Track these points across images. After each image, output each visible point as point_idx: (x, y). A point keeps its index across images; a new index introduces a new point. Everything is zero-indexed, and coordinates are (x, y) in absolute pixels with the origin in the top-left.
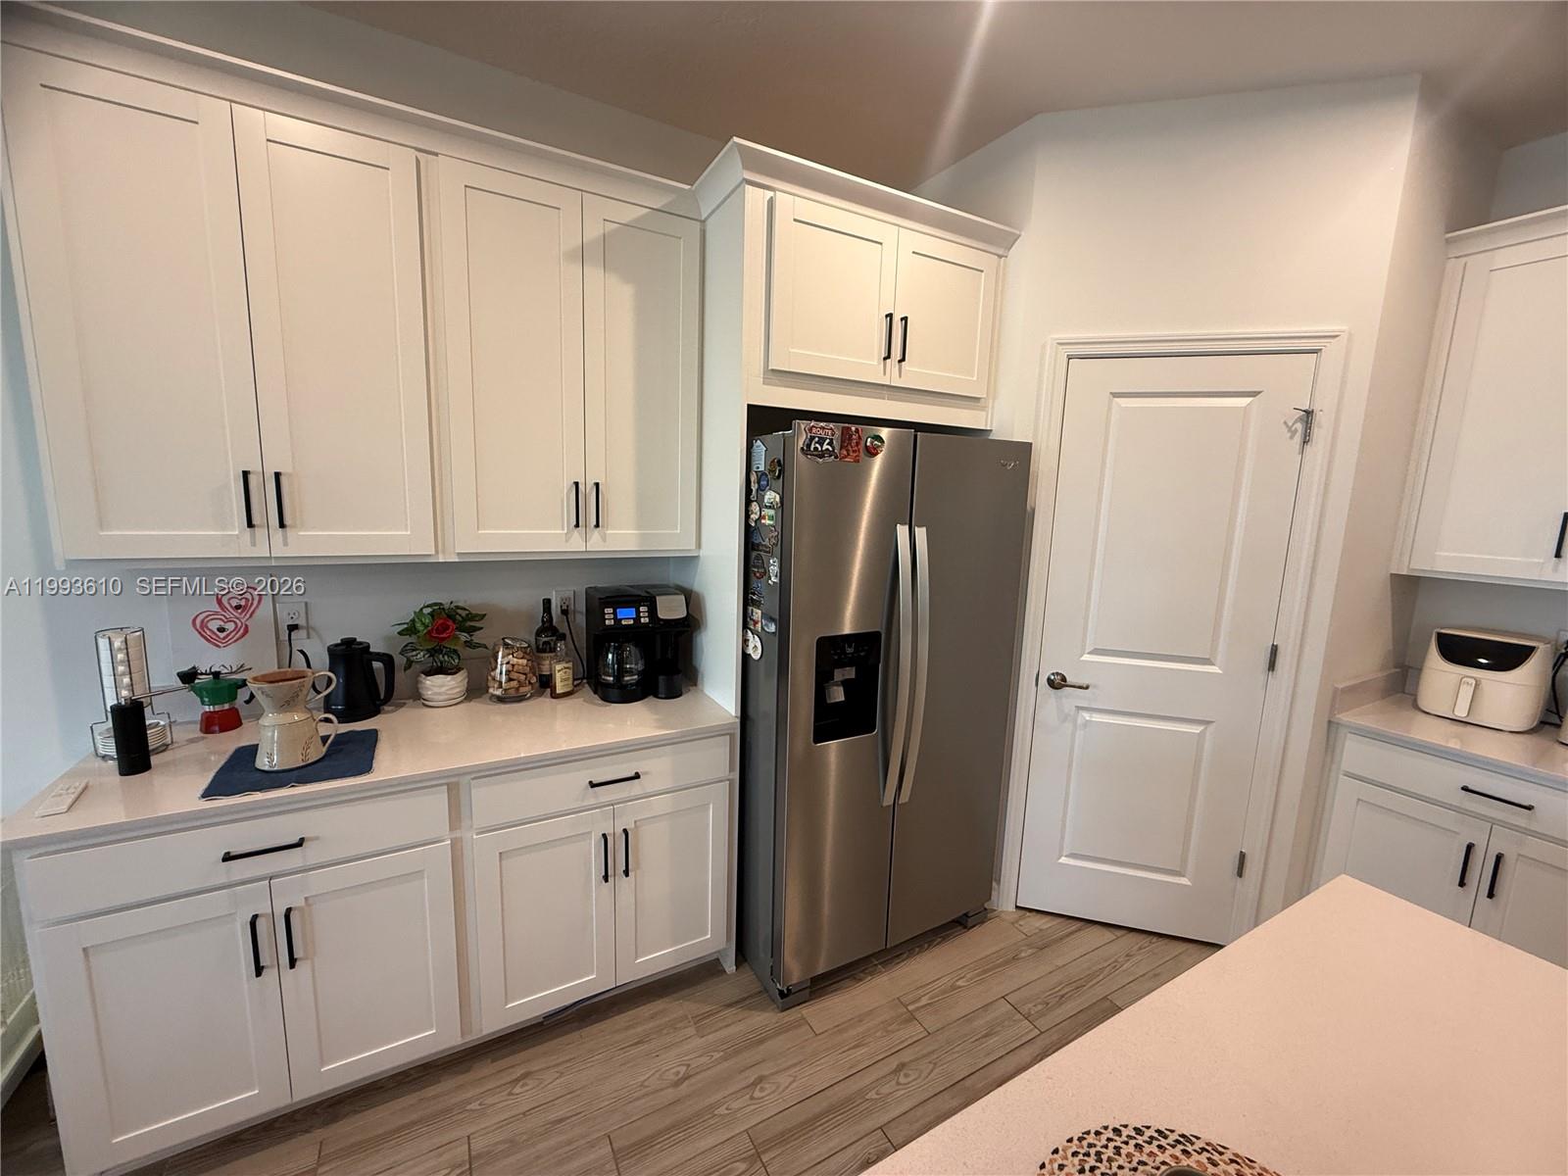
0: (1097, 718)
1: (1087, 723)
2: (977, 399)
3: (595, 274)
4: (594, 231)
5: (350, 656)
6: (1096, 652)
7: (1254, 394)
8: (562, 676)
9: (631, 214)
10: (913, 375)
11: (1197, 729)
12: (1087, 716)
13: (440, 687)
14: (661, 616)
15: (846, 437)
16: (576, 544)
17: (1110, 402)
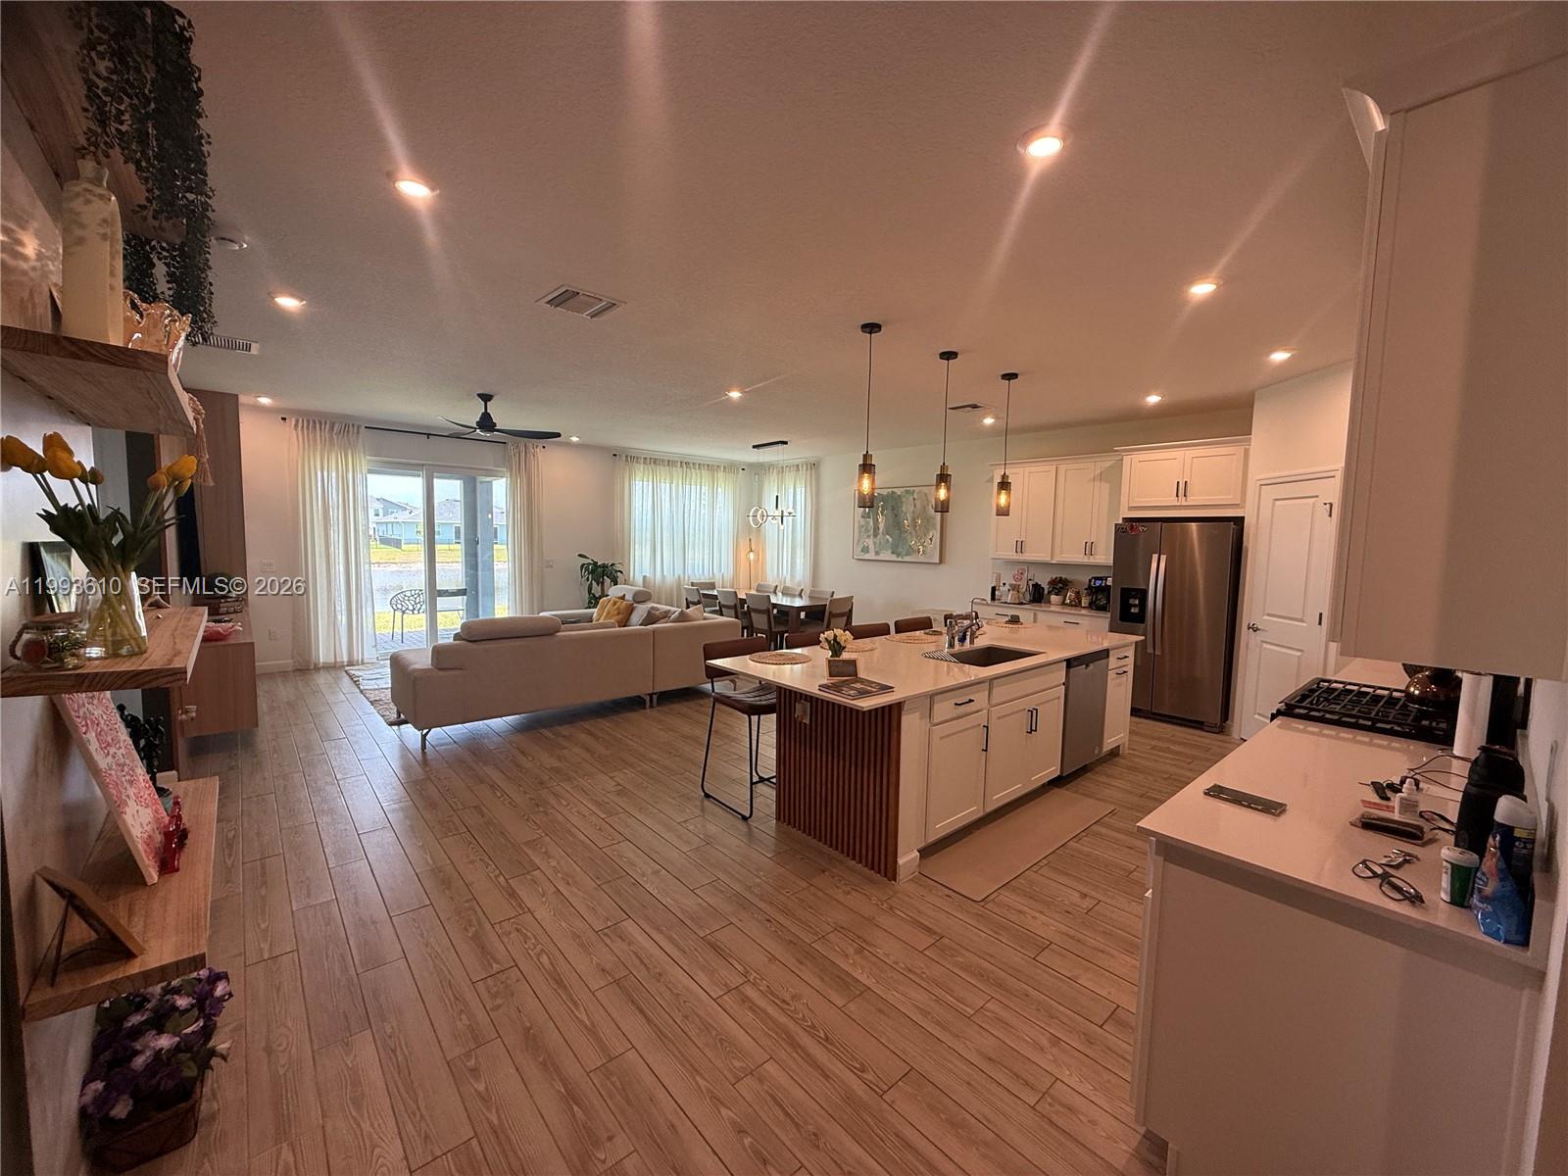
0: (1269, 646)
1: (1265, 649)
2: (1238, 505)
3: (1097, 483)
4: (1098, 472)
5: (1037, 587)
6: (1269, 615)
7: (1317, 497)
8: (1085, 602)
9: (1108, 464)
10: (1192, 500)
11: (1299, 654)
12: (1265, 645)
13: (1053, 598)
14: (1108, 583)
15: (1132, 527)
16: (1086, 560)
17: (1274, 505)
